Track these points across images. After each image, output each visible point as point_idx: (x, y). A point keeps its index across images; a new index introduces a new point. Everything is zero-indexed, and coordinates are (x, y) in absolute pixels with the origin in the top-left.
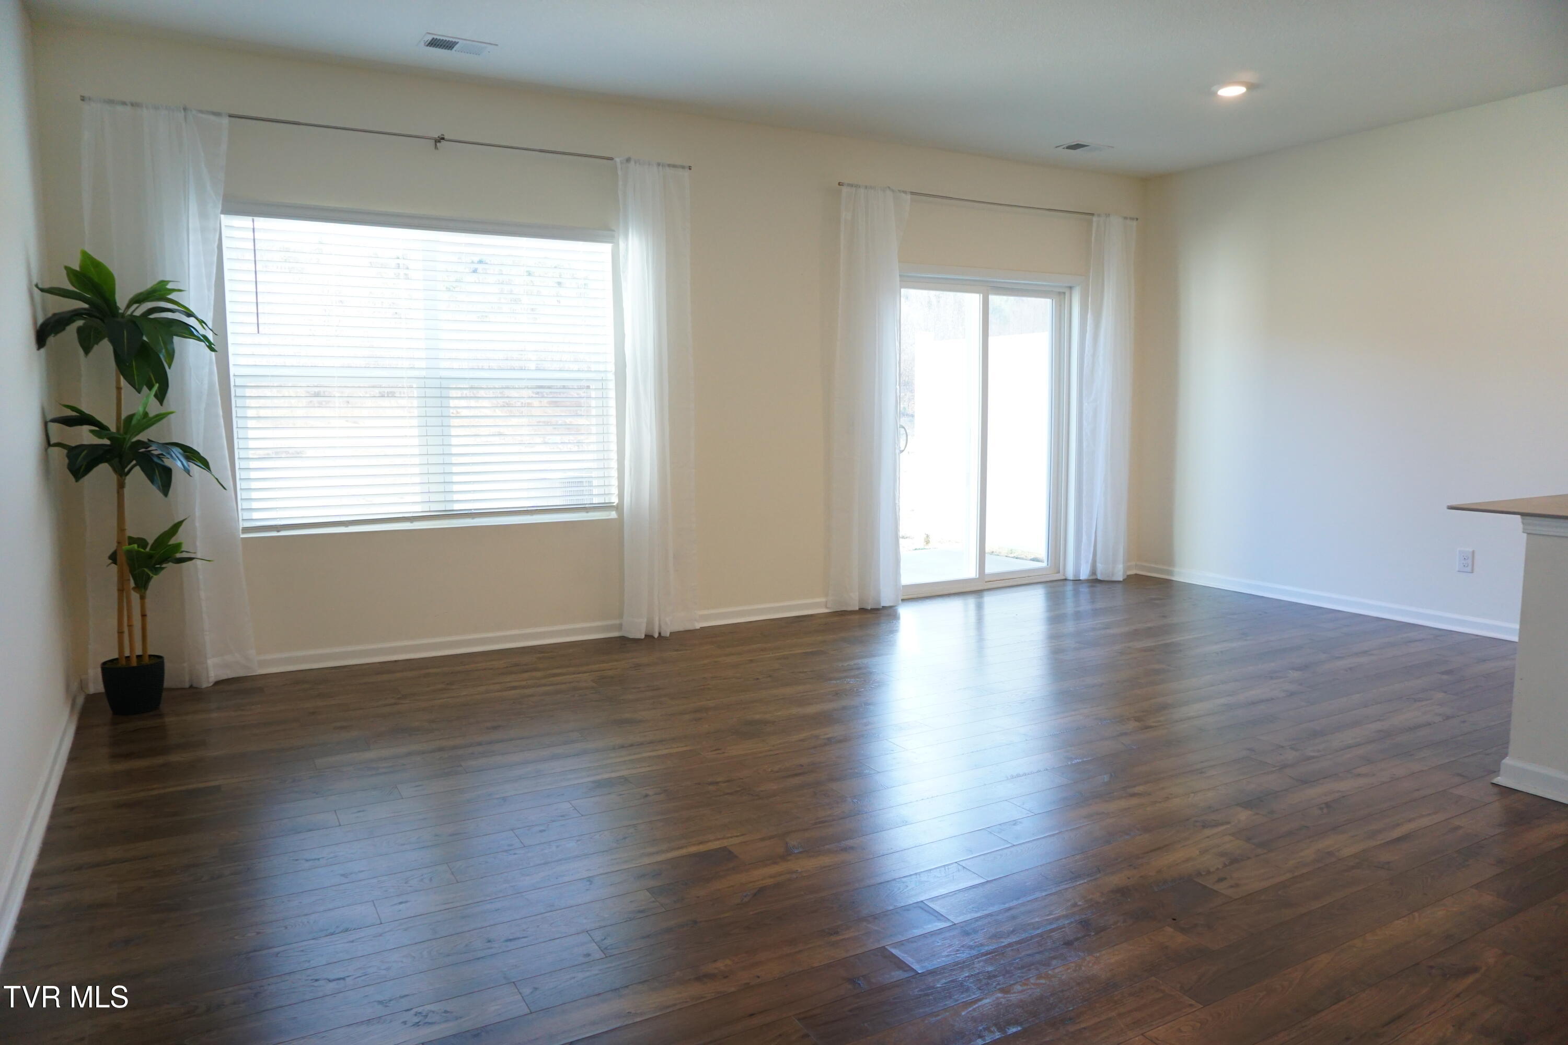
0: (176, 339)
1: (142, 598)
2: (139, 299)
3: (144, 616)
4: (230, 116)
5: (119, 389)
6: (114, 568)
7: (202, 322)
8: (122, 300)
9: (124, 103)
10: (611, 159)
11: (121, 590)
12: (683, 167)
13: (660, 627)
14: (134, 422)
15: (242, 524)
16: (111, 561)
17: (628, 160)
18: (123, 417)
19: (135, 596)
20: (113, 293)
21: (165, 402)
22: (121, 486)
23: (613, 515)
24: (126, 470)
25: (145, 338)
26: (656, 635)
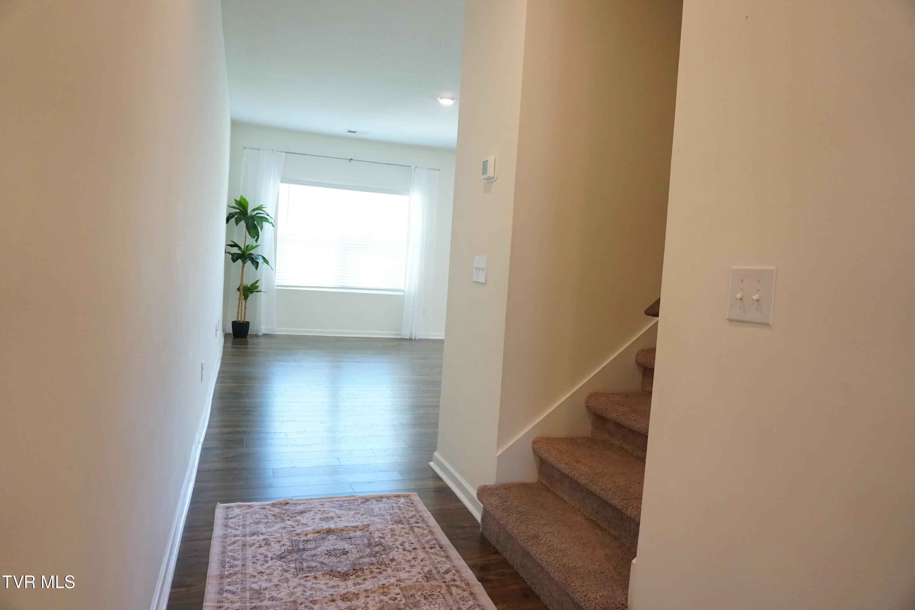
0: (264, 222)
1: (246, 302)
2: (254, 210)
3: (245, 308)
4: (286, 152)
5: (246, 237)
6: (238, 292)
7: (271, 217)
8: (249, 211)
9: (255, 149)
10: (410, 167)
11: (240, 299)
12: (437, 170)
13: (415, 337)
14: (249, 247)
15: (276, 284)
16: (237, 290)
17: (416, 167)
18: (246, 245)
19: (244, 301)
20: (247, 208)
21: (258, 242)
22: (243, 266)
23: (402, 294)
24: (245, 262)
25: (255, 222)
26: (413, 339)
